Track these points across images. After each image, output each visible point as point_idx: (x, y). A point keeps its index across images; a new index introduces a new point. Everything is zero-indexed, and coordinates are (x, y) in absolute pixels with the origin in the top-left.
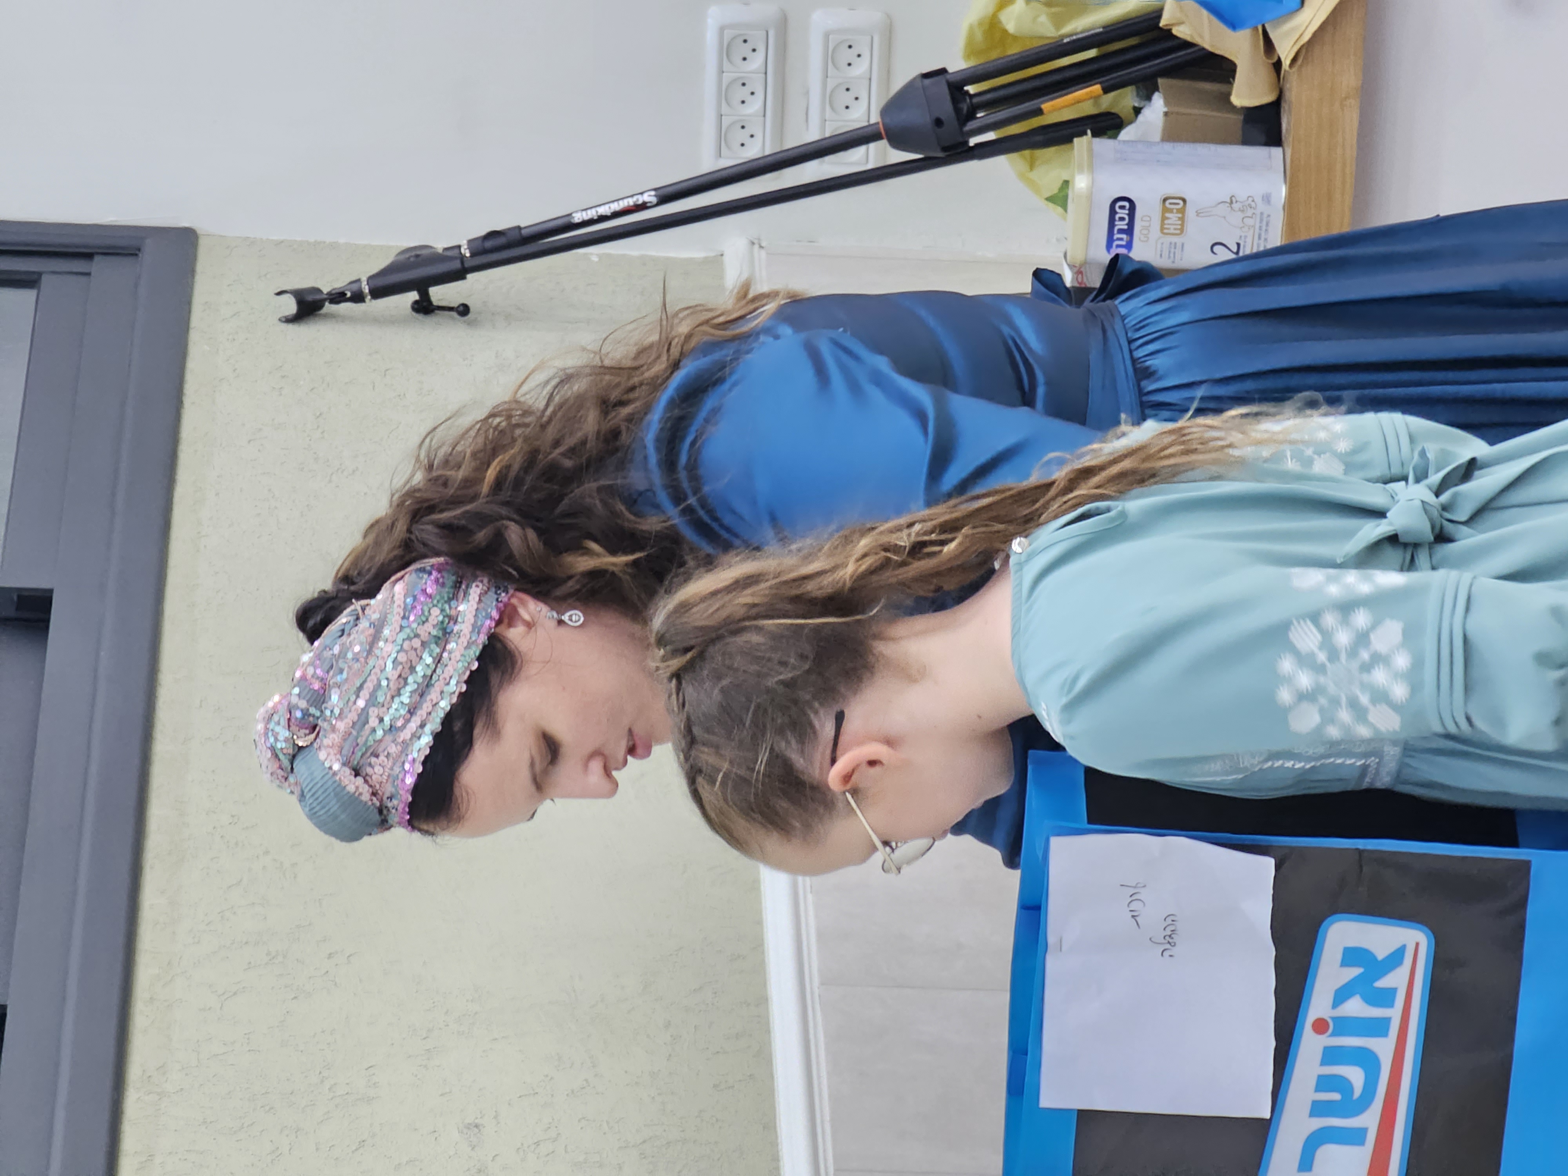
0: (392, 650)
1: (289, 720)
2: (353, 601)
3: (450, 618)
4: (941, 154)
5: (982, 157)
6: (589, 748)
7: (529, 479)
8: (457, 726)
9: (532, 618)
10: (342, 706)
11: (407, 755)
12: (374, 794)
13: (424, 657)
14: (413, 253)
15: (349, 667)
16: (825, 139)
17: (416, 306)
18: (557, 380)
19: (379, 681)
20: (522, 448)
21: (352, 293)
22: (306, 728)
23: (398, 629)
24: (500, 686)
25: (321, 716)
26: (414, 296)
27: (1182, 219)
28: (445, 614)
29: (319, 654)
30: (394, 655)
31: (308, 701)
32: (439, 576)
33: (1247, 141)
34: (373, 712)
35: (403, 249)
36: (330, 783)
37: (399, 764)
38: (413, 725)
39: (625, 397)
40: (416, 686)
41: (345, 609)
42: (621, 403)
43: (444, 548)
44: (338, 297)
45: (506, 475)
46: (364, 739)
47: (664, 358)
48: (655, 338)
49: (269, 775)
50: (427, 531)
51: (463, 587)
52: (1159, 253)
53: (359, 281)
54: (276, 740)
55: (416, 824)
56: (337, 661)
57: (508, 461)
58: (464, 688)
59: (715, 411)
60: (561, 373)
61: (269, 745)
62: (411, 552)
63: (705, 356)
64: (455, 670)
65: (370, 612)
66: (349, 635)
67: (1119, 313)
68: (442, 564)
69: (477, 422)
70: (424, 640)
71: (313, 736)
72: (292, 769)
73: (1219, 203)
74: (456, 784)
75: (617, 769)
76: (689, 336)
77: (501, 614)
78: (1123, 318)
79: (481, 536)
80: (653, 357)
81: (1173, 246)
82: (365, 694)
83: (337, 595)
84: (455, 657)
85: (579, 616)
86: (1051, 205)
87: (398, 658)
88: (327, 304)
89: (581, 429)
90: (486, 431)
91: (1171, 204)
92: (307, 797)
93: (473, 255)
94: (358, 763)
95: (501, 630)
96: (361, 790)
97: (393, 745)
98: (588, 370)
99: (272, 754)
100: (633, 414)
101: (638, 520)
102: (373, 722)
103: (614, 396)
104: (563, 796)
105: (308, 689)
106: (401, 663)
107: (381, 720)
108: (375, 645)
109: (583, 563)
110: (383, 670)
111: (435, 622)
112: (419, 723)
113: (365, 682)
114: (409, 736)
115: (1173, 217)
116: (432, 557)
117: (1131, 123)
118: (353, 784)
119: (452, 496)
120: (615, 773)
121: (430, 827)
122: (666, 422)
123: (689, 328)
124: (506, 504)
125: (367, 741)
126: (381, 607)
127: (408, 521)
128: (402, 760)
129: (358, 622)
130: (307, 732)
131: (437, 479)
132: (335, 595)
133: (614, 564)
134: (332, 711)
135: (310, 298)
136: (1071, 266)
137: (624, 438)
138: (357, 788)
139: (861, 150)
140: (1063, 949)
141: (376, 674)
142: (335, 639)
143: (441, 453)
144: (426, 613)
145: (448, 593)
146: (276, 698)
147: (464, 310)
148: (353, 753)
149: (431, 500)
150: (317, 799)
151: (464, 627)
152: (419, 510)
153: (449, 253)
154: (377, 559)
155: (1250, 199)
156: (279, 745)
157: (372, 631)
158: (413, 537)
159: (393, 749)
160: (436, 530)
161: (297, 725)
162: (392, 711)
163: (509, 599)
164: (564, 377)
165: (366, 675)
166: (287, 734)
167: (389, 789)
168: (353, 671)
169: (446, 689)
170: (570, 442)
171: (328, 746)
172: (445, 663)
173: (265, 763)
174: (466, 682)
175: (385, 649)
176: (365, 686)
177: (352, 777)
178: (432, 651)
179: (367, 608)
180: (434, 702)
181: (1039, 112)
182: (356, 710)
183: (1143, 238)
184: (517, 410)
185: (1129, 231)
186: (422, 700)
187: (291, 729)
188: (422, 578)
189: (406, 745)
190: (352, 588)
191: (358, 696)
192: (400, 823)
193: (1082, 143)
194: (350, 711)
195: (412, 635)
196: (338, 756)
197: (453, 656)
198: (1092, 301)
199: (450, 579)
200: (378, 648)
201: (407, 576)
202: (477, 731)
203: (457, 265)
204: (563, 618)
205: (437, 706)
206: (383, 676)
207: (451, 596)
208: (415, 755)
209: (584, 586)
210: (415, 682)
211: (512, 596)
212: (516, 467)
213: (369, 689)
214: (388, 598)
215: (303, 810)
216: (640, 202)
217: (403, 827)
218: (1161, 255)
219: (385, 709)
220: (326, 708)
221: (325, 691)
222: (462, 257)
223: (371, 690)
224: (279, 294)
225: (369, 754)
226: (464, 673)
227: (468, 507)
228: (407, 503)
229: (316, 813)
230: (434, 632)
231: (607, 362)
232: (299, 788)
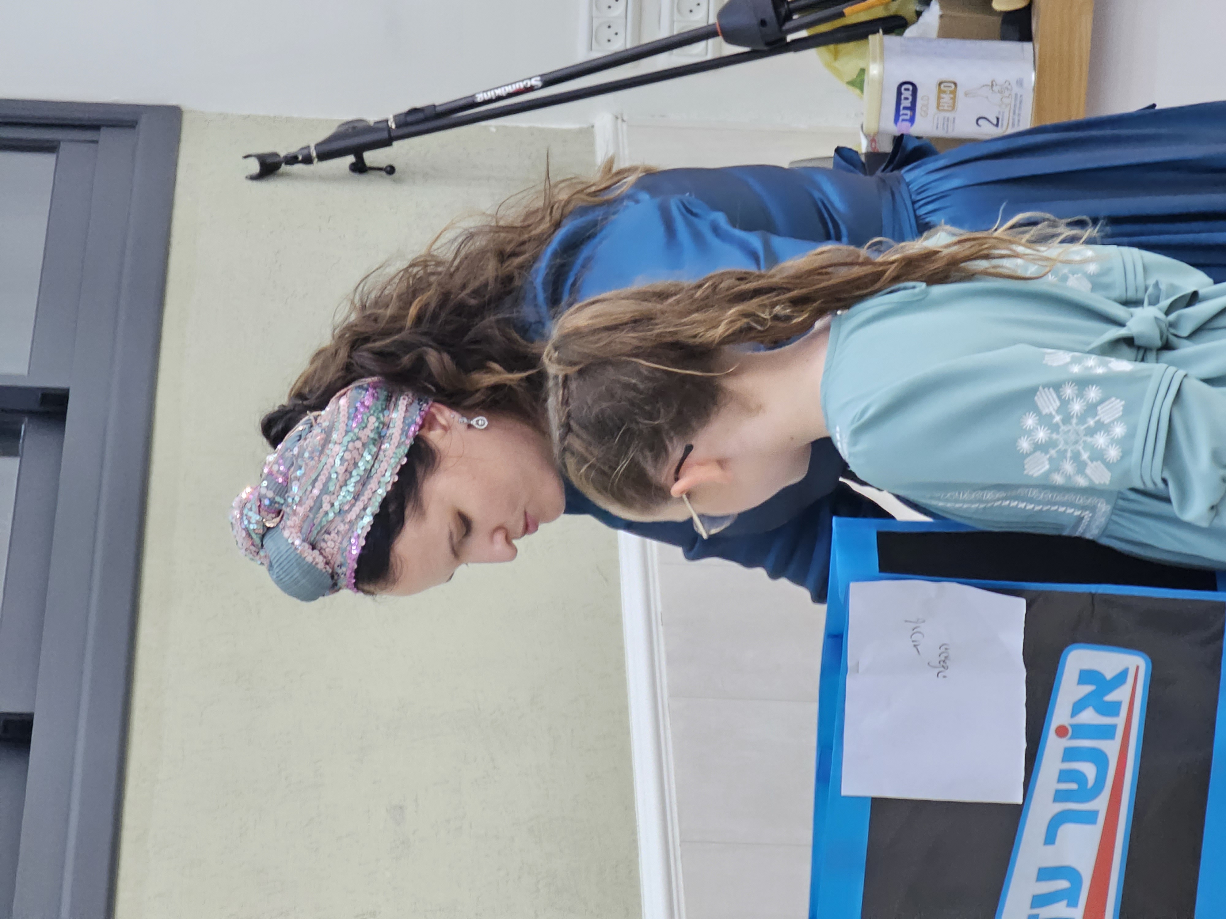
0: (339, 450)
1: (260, 506)
2: (308, 412)
3: (383, 424)
4: (765, 48)
5: (796, 50)
6: (494, 524)
7: (443, 315)
8: (392, 508)
9: (447, 421)
10: (301, 495)
11: (353, 532)
12: (327, 563)
13: (364, 455)
14: (351, 126)
15: (306, 464)
16: (674, 36)
17: (353, 168)
18: (464, 237)
19: (330, 475)
20: (436, 290)
21: (303, 157)
22: (273, 513)
23: (344, 434)
24: (424, 477)
25: (284, 503)
26: (351, 159)
27: (954, 99)
28: (379, 421)
29: (282, 455)
30: (341, 454)
31: (274, 492)
32: (374, 391)
33: (1004, 38)
34: (326, 499)
35: (342, 122)
36: (292, 556)
37: (346, 540)
38: (357, 509)
39: (517, 250)
40: (359, 478)
41: (301, 419)
42: (514, 254)
43: (378, 369)
44: (292, 160)
45: (425, 311)
46: (319, 520)
47: (548, 218)
48: (540, 203)
49: (243, 550)
50: (363, 357)
51: (393, 399)
52: (935, 125)
53: (308, 147)
54: (249, 522)
55: (360, 586)
56: (297, 459)
57: (426, 299)
58: (396, 479)
59: (588, 259)
60: (466, 232)
61: (243, 527)
62: (351, 373)
63: (581, 217)
64: (389, 465)
65: (321, 421)
66: (305, 439)
67: (905, 180)
68: (376, 382)
69: (401, 271)
70: (365, 442)
71: (278, 519)
72: (262, 545)
73: (983, 86)
74: (392, 554)
75: (516, 538)
76: (568, 202)
77: (424, 420)
78: (908, 184)
79: (406, 360)
80: (539, 218)
81: (946, 120)
82: (319, 485)
83: (294, 409)
84: (389, 454)
85: (484, 421)
86: (851, 88)
87: (345, 455)
88: (283, 165)
89: (482, 275)
90: (408, 278)
91: (945, 87)
92: (275, 567)
93: (398, 126)
94: (315, 539)
95: (424, 432)
96: (317, 560)
97: (342, 525)
98: (487, 229)
99: (246, 534)
100: (523, 263)
101: (529, 345)
102: (326, 507)
103: (509, 249)
104: (473, 562)
105: (273, 483)
106: (347, 460)
107: (332, 505)
108: (326, 446)
109: (487, 380)
110: (332, 467)
111: (372, 428)
112: (362, 507)
113: (319, 475)
114: (354, 517)
115: (946, 98)
116: (367, 377)
117: (914, 23)
118: (311, 556)
119: (383, 329)
120: (515, 542)
121: (371, 588)
122: (551, 269)
123: (569, 195)
124: (425, 334)
125: (321, 521)
126: (330, 417)
127: (348, 350)
128: (349, 536)
129: (312, 429)
130: (274, 515)
131: (369, 316)
132: (292, 408)
133: (511, 380)
134: (293, 499)
135: (270, 160)
136: (867, 136)
137: (517, 282)
138: (314, 558)
139: (701, 45)
140: (860, 671)
141: (327, 469)
142: (295, 442)
143: (373, 296)
144: (366, 420)
145: (382, 405)
146: (248, 490)
147: (391, 170)
148: (310, 531)
149: (367, 333)
150: (282, 569)
151: (395, 431)
152: (357, 340)
153: (380, 126)
154: (325, 379)
155: (1007, 83)
156: (252, 527)
157: (323, 436)
158: (352, 361)
159: (342, 528)
160: (370, 356)
161: (266, 511)
162: (340, 498)
163: (429, 408)
164: (469, 235)
165: (320, 470)
166: (258, 517)
167: (339, 560)
168: (309, 467)
169: (382, 480)
170: (474, 285)
171: (291, 527)
172: (381, 459)
173: (240, 541)
174: (398, 474)
175: (334, 450)
176: (319, 478)
177: (310, 551)
178: (371, 450)
179: (319, 418)
180: (374, 490)
181: (841, 15)
182: (312, 497)
183: (923, 113)
184: (430, 261)
185: (912, 108)
186: (365, 488)
187: (261, 514)
188: (361, 394)
189: (352, 524)
190: (305, 403)
191: (313, 487)
192: (347, 586)
193: (875, 40)
194: (308, 498)
195: (355, 438)
196: (299, 534)
197: (387, 453)
198: (883, 170)
199: (383, 394)
200: (328, 449)
201: (349, 392)
202: (408, 511)
203: (385, 135)
204: (472, 422)
205: (376, 492)
206: (332, 471)
207: (384, 407)
208: (359, 531)
209: (488, 397)
210: (358, 475)
211: (432, 406)
212: (433, 305)
213: (323, 481)
214: (335, 410)
215: (272, 577)
216: (529, 85)
217: (350, 589)
218: (937, 127)
219: (335, 496)
220: (288, 497)
221: (287, 484)
222: (389, 129)
223: (324, 481)
224: (246, 157)
225: (323, 531)
226: (396, 467)
227: (396, 337)
228: (347, 335)
229: (281, 579)
230: (372, 435)
231: (502, 223)
232: (268, 561)
